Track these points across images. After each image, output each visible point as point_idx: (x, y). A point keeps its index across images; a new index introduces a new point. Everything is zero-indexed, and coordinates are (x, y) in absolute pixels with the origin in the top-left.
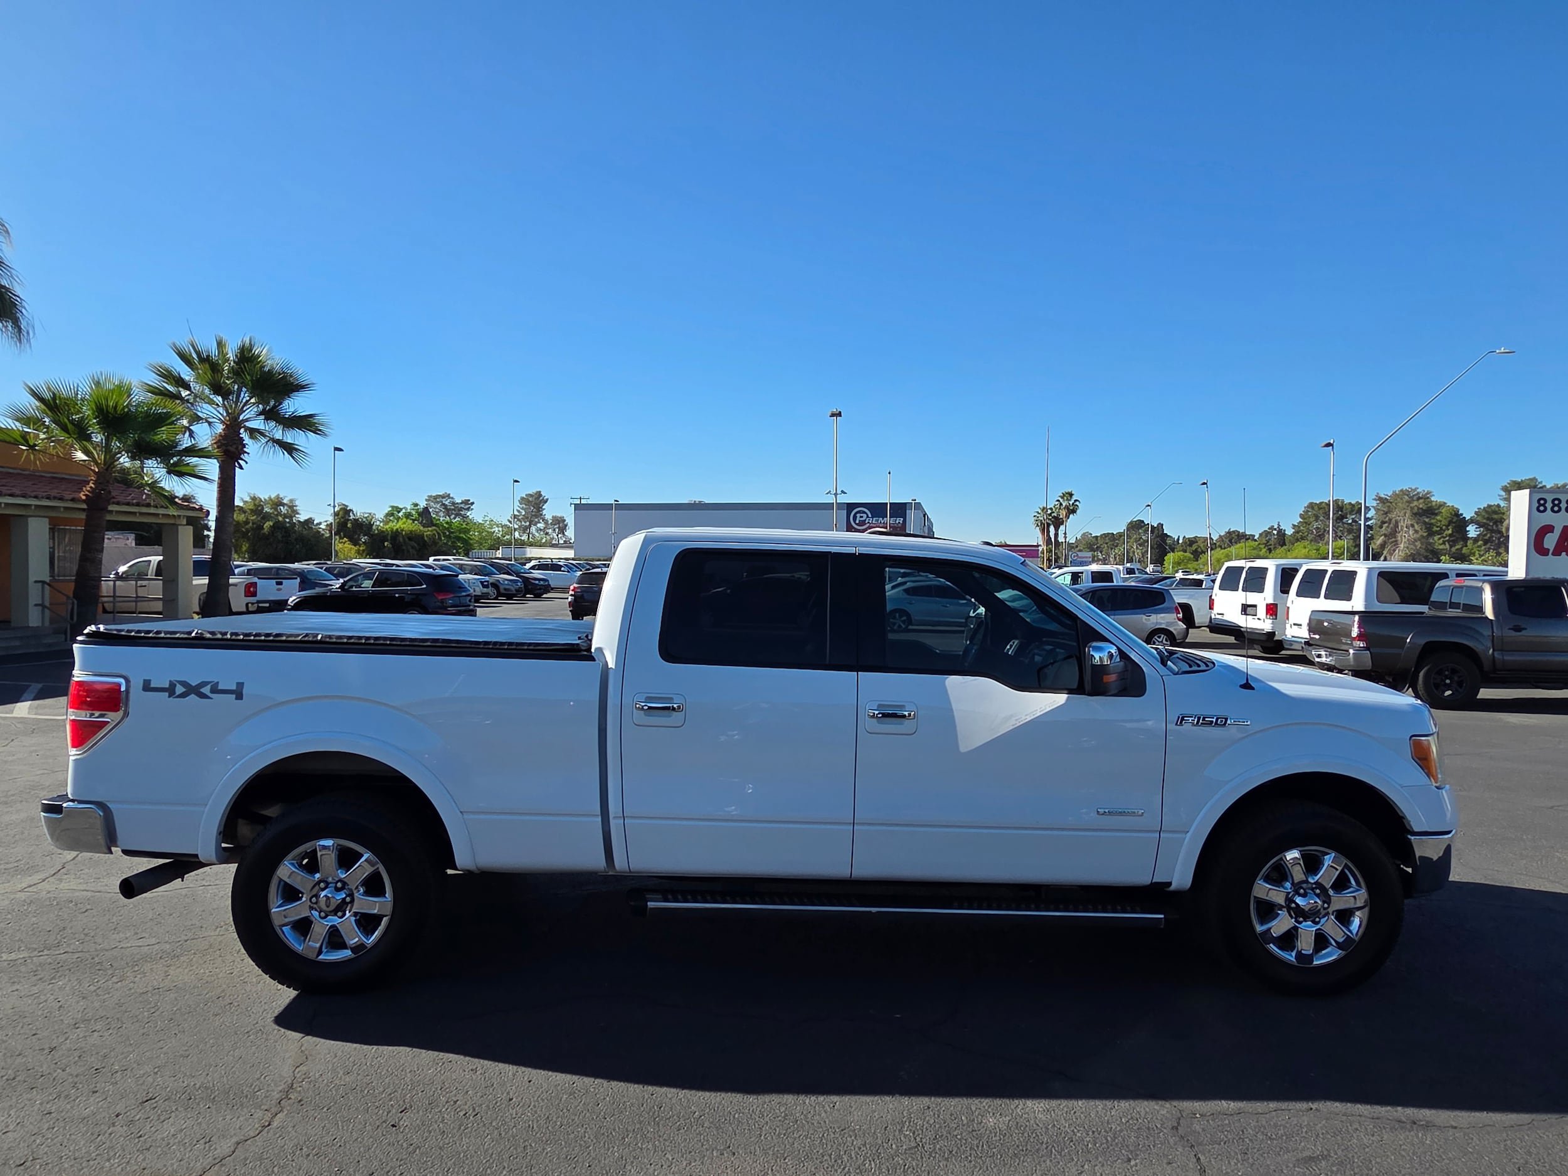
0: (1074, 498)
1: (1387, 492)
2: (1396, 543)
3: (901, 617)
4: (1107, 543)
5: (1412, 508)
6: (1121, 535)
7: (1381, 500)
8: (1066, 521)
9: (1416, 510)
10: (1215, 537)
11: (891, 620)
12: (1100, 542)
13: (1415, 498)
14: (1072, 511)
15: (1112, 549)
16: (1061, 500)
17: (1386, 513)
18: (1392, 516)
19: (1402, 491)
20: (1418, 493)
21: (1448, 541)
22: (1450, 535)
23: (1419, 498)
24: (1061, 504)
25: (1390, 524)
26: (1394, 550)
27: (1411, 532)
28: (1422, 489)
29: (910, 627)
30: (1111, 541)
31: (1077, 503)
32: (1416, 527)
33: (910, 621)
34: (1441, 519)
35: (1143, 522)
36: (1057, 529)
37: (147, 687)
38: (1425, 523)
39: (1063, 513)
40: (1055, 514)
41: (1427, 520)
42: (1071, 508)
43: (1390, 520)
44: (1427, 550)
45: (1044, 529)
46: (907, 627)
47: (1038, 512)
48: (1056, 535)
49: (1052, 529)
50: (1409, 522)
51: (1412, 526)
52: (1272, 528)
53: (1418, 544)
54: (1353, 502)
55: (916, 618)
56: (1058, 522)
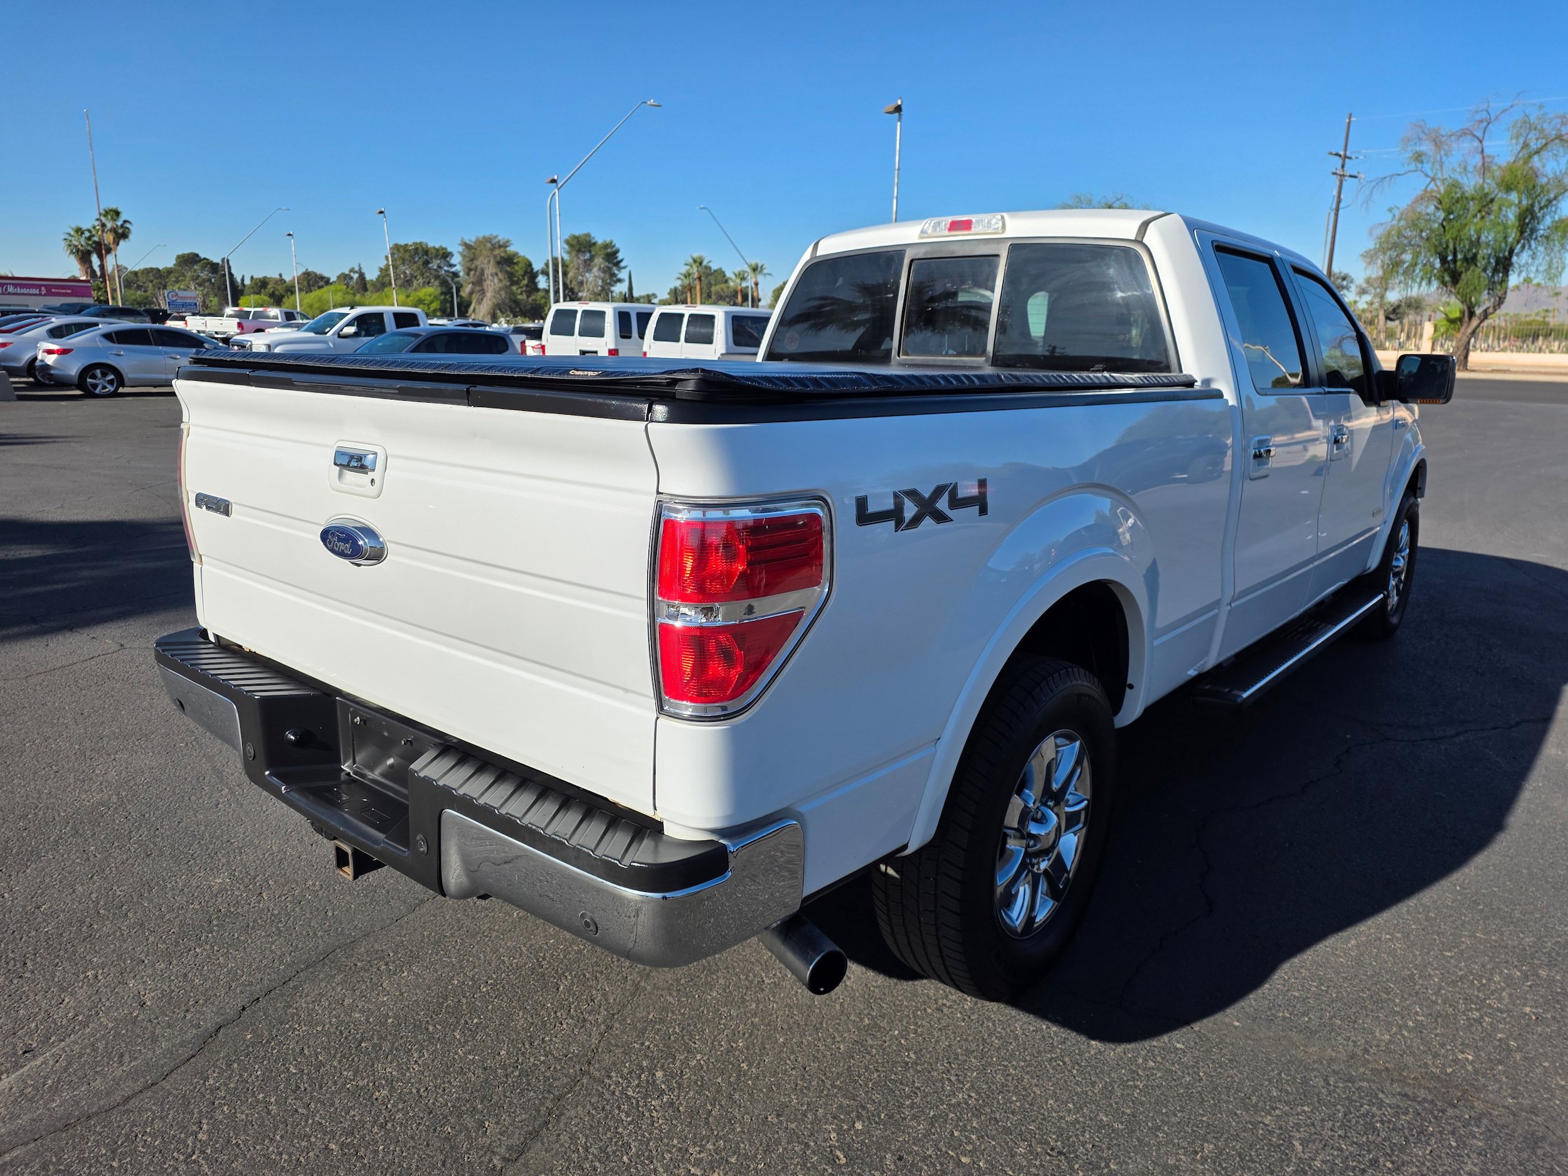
0: (123, 218)
1: (471, 238)
2: (483, 292)
3: (104, 375)
4: (152, 281)
5: (495, 256)
6: (169, 271)
7: (467, 246)
8: (116, 249)
9: (498, 259)
10: (287, 278)
11: (89, 380)
12: (142, 279)
13: (497, 245)
14: (122, 234)
15: (159, 289)
16: (103, 219)
17: (472, 260)
18: (477, 263)
19: (484, 237)
20: (499, 241)
21: (526, 291)
22: (527, 286)
23: (500, 247)
24: (103, 225)
25: (476, 271)
26: (482, 299)
27: (496, 281)
28: (502, 237)
29: (121, 390)
30: (157, 278)
31: (127, 225)
32: (500, 275)
33: (120, 380)
34: (519, 270)
35: (197, 255)
36: (101, 258)
37: (864, 517)
38: (507, 272)
39: (109, 238)
40: (96, 239)
41: (509, 269)
42: (120, 231)
43: (476, 267)
44: (510, 299)
45: (84, 257)
46: (117, 388)
47: (69, 234)
48: (102, 267)
49: (95, 259)
50: (494, 271)
51: (497, 274)
52: (352, 270)
53: (503, 293)
54: (437, 246)
55: (130, 376)
56: (103, 250)
